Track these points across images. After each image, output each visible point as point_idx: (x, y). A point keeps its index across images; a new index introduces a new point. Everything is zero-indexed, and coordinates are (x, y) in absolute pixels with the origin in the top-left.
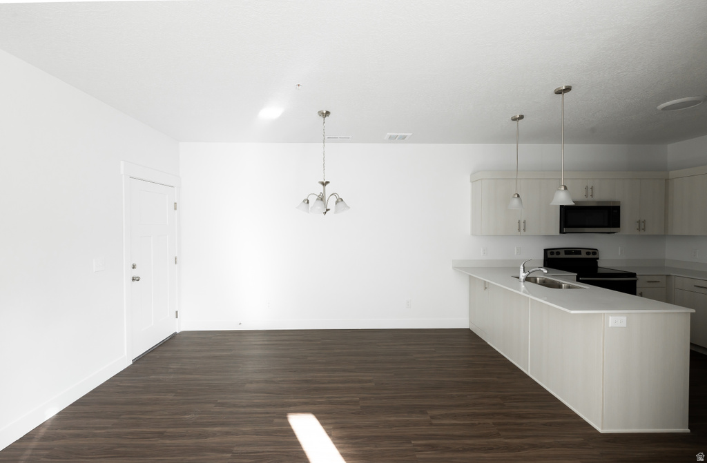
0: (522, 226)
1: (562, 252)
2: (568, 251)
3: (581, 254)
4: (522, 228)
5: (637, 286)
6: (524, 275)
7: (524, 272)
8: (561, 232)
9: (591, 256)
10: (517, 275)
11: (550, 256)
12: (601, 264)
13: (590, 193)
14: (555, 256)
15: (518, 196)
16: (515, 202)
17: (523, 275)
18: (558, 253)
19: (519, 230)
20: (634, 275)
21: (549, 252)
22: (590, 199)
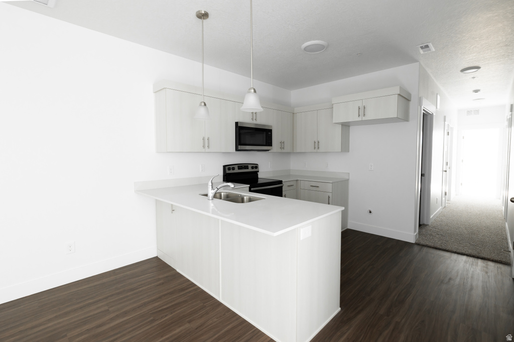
0: (206, 143)
1: (236, 167)
2: (241, 166)
3: (248, 168)
4: (206, 145)
5: (283, 190)
6: (213, 192)
7: (212, 188)
8: (237, 150)
9: (255, 170)
10: (205, 193)
11: (228, 172)
12: (260, 175)
13: (254, 118)
14: (231, 171)
15: (205, 105)
16: (202, 110)
17: (211, 193)
18: (233, 169)
19: (204, 146)
20: (280, 182)
21: (227, 167)
22: (255, 122)
